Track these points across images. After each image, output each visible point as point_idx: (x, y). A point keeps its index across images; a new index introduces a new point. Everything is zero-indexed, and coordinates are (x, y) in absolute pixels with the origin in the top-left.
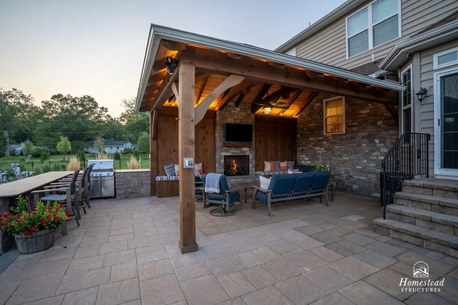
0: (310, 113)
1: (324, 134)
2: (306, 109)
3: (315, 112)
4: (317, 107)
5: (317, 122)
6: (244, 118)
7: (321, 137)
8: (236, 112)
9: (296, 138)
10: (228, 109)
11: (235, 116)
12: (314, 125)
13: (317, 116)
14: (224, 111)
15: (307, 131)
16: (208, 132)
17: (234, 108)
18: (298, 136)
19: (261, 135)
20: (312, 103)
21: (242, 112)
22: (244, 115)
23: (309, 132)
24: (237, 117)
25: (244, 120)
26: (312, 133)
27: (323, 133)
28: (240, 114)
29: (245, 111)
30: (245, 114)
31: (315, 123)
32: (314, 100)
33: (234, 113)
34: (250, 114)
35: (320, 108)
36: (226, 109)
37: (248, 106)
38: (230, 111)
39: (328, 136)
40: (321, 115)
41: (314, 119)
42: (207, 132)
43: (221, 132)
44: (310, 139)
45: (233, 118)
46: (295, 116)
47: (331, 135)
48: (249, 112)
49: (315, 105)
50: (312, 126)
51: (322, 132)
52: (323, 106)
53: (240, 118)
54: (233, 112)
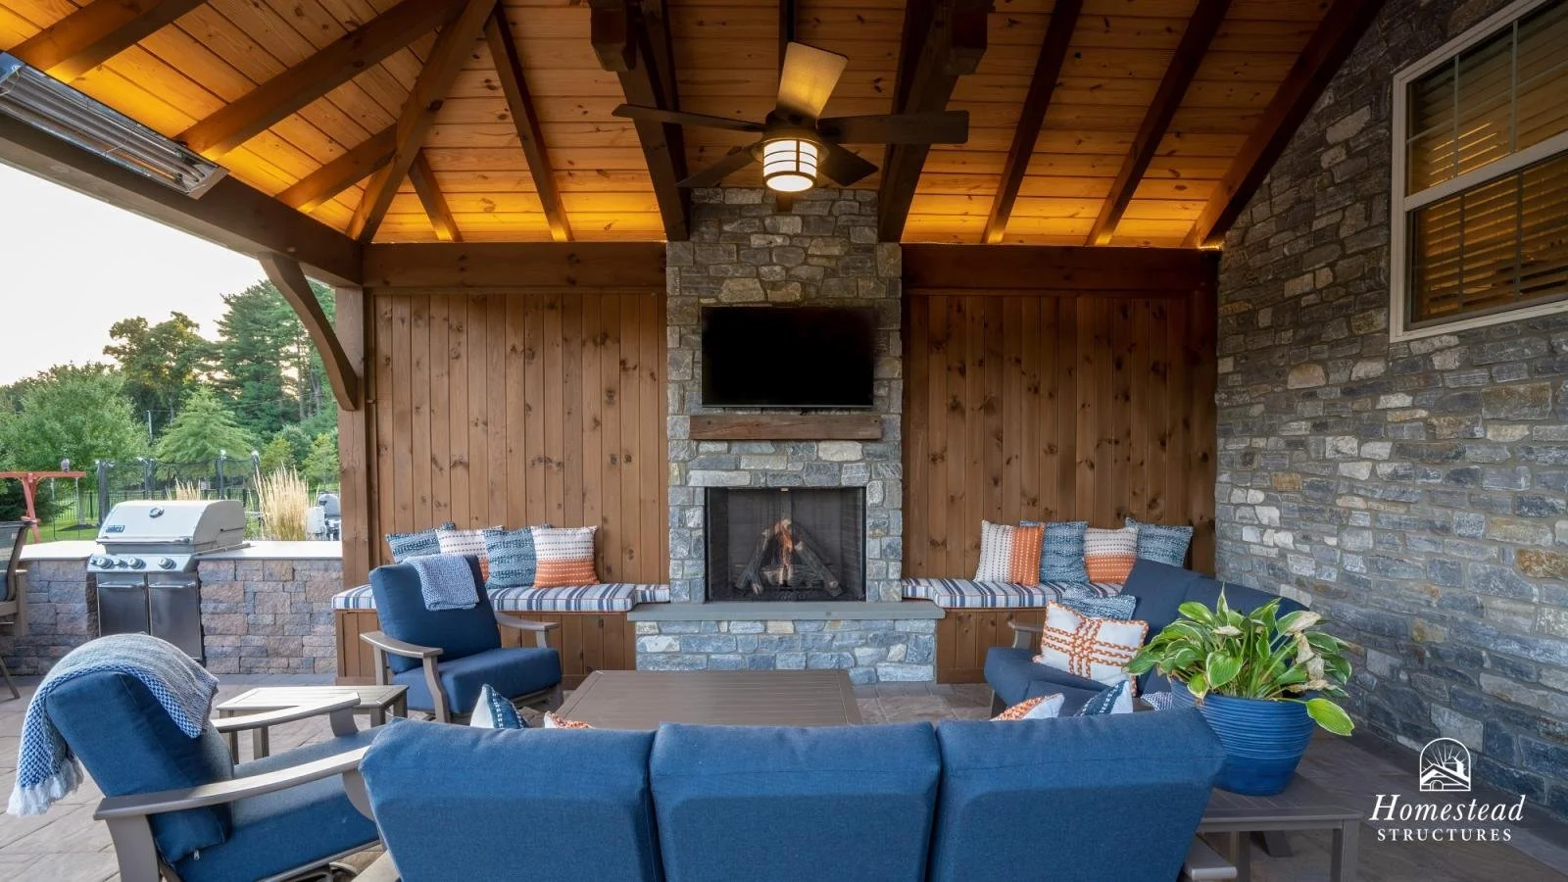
0: (1299, 201)
1: (1397, 334)
2: (1269, 185)
3: (1333, 183)
4: (1346, 143)
5: (1343, 256)
6: (830, 273)
7: (1370, 358)
8: (779, 240)
9: (1213, 382)
10: (727, 228)
11: (771, 263)
12: (1325, 277)
13: (1344, 209)
14: (703, 238)
15: (1275, 328)
16: (630, 365)
17: (768, 221)
18: (1225, 365)
19: (962, 371)
20: (1307, 129)
21: (812, 238)
22: (828, 257)
23: (1287, 336)
24: (787, 270)
25: (833, 282)
26: (1308, 341)
27: (1387, 331)
28: (806, 250)
29: (842, 233)
30: (836, 251)
31: (1331, 266)
32: (1327, 99)
33: (769, 250)
34: (869, 250)
35: (1363, 143)
36: (713, 230)
37: (855, 200)
38: (740, 240)
39: (1423, 348)
40: (1368, 200)
41: (1319, 239)
42: (623, 363)
43: (688, 359)
44: (1296, 381)
45: (758, 276)
46: (1205, 241)
47: (1454, 340)
48: (868, 235)
49: (1332, 136)
50: (1307, 289)
51: (1380, 319)
52: (1389, 128)
53: (803, 272)
54: (757, 241)
